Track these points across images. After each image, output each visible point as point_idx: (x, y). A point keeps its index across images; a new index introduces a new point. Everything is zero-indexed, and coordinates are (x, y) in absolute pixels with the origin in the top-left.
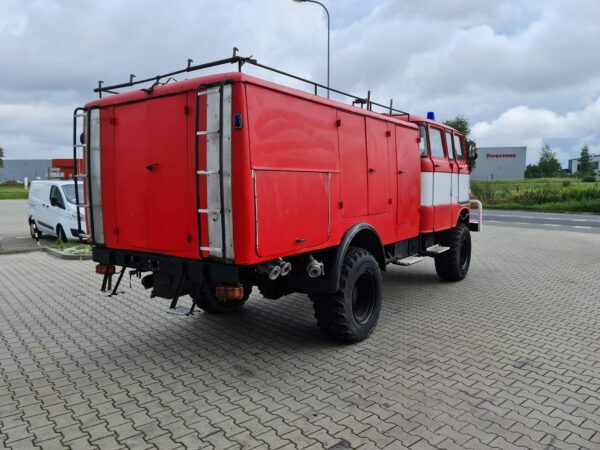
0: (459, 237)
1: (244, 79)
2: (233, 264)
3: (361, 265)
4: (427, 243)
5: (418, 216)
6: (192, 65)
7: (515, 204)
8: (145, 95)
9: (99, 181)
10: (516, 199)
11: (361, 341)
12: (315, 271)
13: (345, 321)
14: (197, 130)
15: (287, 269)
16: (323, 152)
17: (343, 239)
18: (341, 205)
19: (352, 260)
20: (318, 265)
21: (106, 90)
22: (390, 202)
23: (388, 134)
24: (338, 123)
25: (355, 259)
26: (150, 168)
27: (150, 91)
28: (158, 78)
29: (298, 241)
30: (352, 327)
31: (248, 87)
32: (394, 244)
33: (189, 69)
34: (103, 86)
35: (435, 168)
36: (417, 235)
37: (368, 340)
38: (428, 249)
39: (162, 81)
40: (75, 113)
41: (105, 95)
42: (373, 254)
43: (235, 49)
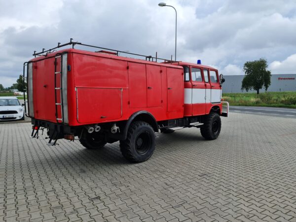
0: (212, 119)
1: (74, 51)
2: (68, 125)
3: (141, 129)
4: (191, 121)
5: (183, 108)
6: (60, 45)
7: (281, 104)
8: (44, 57)
9: (32, 92)
10: (282, 102)
11: (141, 162)
12: (114, 131)
13: (131, 153)
14: (56, 72)
15: (98, 129)
16: (118, 80)
17: (130, 118)
18: (129, 103)
19: (136, 127)
20: (116, 128)
21: (37, 54)
22: (162, 101)
23: (161, 71)
24: (128, 68)
25: (138, 126)
26: (45, 87)
27: (46, 56)
28: (50, 50)
29: (102, 117)
30: (134, 155)
31: (74, 55)
32: (167, 120)
33: (59, 47)
34: (36, 53)
35: (193, 87)
36: (183, 117)
37: (146, 162)
38: (191, 124)
39: (51, 51)
40: (24, 64)
41: (37, 56)
42: (150, 124)
43: (71, 39)
